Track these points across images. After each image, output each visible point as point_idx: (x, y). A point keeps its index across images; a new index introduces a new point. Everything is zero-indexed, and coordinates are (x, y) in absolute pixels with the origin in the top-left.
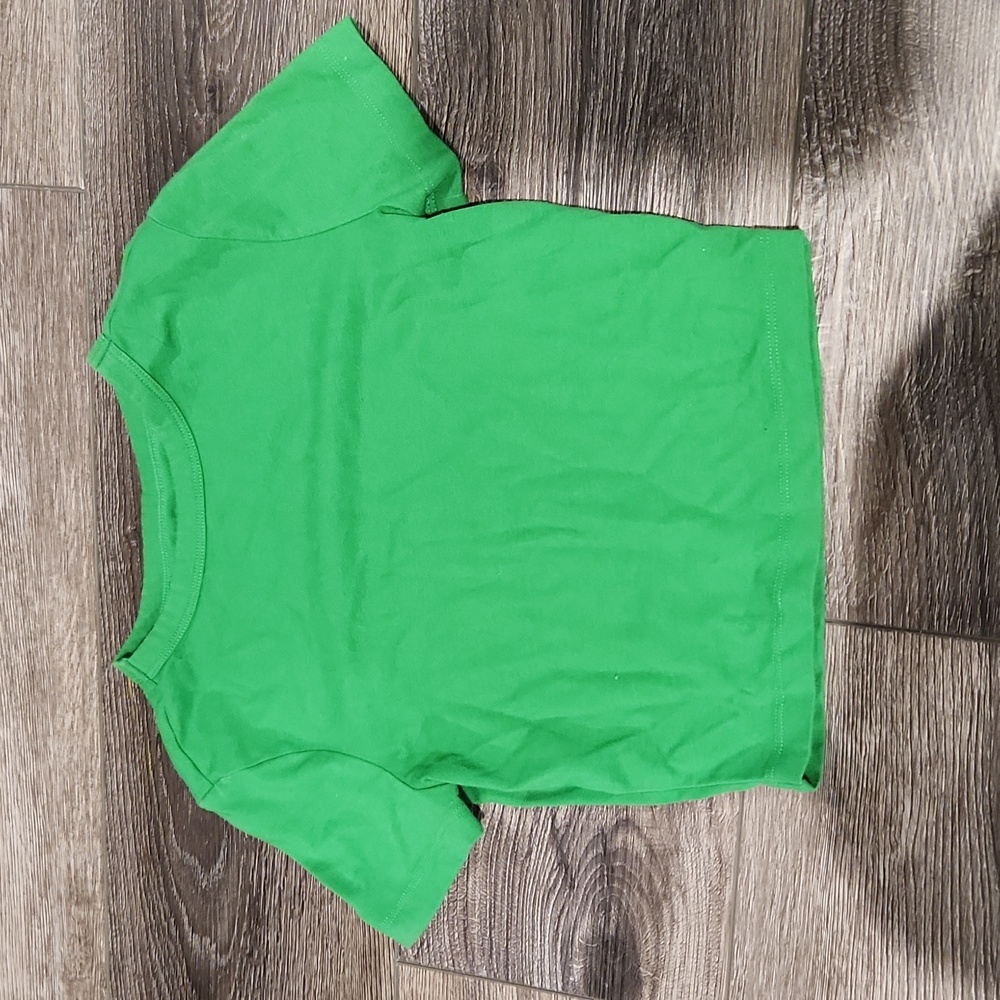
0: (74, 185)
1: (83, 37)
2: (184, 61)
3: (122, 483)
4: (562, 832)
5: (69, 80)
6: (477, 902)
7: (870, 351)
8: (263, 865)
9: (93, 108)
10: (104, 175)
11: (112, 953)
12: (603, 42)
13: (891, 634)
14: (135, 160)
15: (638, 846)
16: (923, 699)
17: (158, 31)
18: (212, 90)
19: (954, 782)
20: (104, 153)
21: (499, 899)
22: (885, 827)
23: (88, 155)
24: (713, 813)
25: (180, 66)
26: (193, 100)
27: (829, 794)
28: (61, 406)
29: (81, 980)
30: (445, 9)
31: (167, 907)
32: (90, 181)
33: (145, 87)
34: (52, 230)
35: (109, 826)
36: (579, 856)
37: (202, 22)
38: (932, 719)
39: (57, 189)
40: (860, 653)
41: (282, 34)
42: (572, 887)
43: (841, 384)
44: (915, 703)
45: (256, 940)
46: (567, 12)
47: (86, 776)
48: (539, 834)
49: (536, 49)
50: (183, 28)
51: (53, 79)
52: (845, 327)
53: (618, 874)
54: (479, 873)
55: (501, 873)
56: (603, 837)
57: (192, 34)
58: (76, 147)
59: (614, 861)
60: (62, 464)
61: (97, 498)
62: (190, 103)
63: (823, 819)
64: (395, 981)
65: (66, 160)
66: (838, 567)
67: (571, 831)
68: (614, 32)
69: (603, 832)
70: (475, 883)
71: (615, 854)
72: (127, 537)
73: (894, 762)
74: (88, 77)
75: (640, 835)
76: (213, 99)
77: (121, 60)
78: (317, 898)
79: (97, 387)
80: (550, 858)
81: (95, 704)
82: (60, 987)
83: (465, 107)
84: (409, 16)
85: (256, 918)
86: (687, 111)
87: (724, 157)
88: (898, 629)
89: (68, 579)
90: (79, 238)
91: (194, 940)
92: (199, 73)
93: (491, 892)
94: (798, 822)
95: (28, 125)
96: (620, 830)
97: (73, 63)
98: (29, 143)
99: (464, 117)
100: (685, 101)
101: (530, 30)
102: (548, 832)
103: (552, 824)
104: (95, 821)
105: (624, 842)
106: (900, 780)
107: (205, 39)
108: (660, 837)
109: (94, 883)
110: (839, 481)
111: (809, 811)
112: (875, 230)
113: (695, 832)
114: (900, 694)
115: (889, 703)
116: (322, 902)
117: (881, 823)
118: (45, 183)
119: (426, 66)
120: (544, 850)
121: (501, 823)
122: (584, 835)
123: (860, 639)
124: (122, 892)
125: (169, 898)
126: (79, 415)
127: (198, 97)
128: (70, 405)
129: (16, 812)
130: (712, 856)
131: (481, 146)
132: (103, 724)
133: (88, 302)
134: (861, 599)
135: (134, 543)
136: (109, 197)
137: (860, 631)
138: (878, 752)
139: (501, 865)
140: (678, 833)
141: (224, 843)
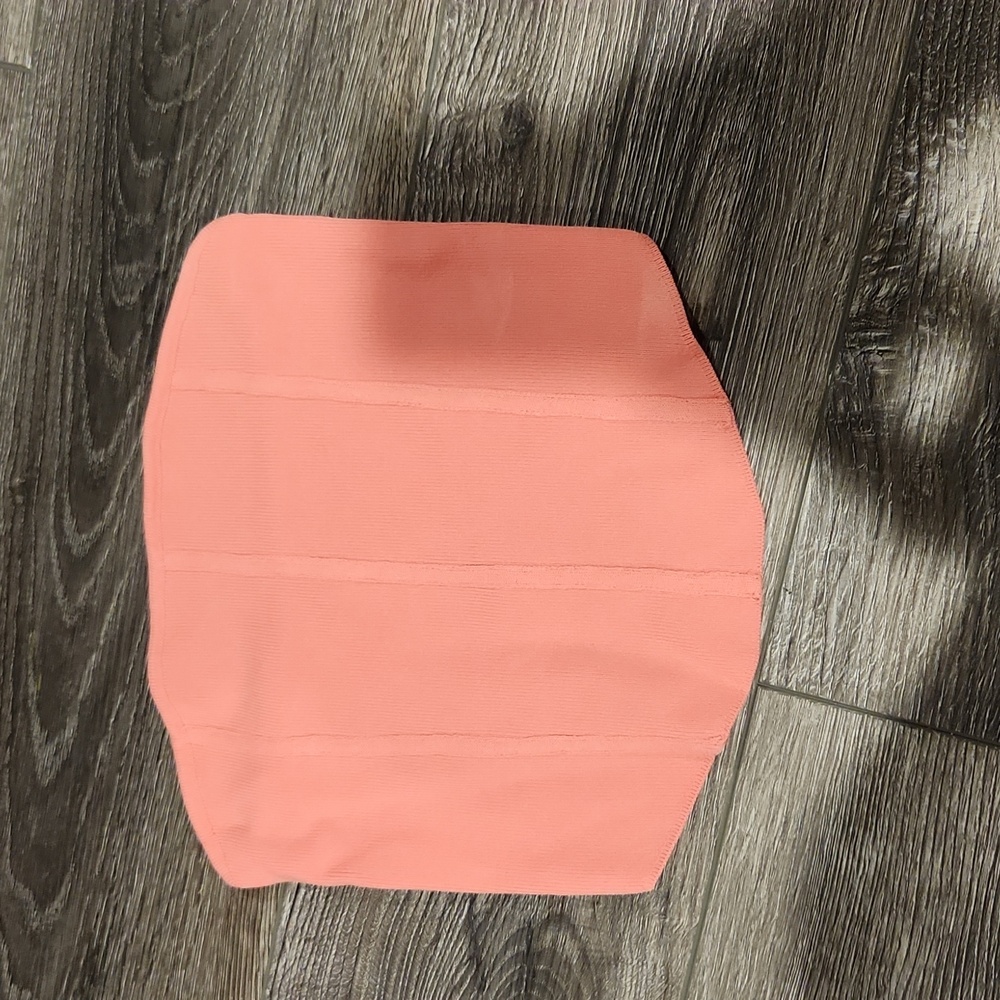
0: (20, 62)
3: (17, 425)
4: (480, 919)
6: (363, 991)
7: (941, 388)
8: (112, 910)
10: (57, 55)
13: (915, 732)
14: (97, 43)
15: (570, 949)
16: (943, 816)
19: (965, 921)
20: (61, 30)
21: (391, 990)
22: (873, 966)
23: (41, 29)
24: (667, 920)
27: (811, 916)
32: (39, 61)
36: (496, 951)
38: (950, 842)
40: (874, 750)
42: (481, 988)
44: (932, 819)
48: (451, 918)
53: (540, 980)
54: (371, 957)
55: (397, 959)
56: (529, 932)
58: (29, 18)
59: (539, 963)
63: (800, 945)
65: (15, 32)
66: (863, 642)
67: (491, 919)
69: (529, 927)
70: (365, 967)
71: (540, 954)
72: (12, 490)
73: (896, 888)
75: (574, 936)
78: (170, 959)
79: (7, 306)
80: (461, 949)
83: (500, 32)
86: (765, 72)
87: (801, 131)
88: (925, 727)
90: (14, 126)
93: (382, 981)
94: (769, 945)
96: (551, 927)
99: (498, 44)
100: (765, 60)
102: (463, 917)
103: (470, 908)
105: (554, 941)
106: (900, 911)
108: (598, 941)
111: (784, 934)
112: (968, 243)
113: (642, 941)
114: (916, 806)
115: (900, 817)
117: (870, 961)
120: (455, 938)
122: (506, 927)
123: (877, 732)
130: (658, 972)
131: (513, 81)
133: (13, 203)
134: (885, 685)
135: (19, 499)
136: (59, 82)
137: (878, 723)
138: (879, 872)
139: (400, 950)
140: (621, 939)
141: (68, 878)
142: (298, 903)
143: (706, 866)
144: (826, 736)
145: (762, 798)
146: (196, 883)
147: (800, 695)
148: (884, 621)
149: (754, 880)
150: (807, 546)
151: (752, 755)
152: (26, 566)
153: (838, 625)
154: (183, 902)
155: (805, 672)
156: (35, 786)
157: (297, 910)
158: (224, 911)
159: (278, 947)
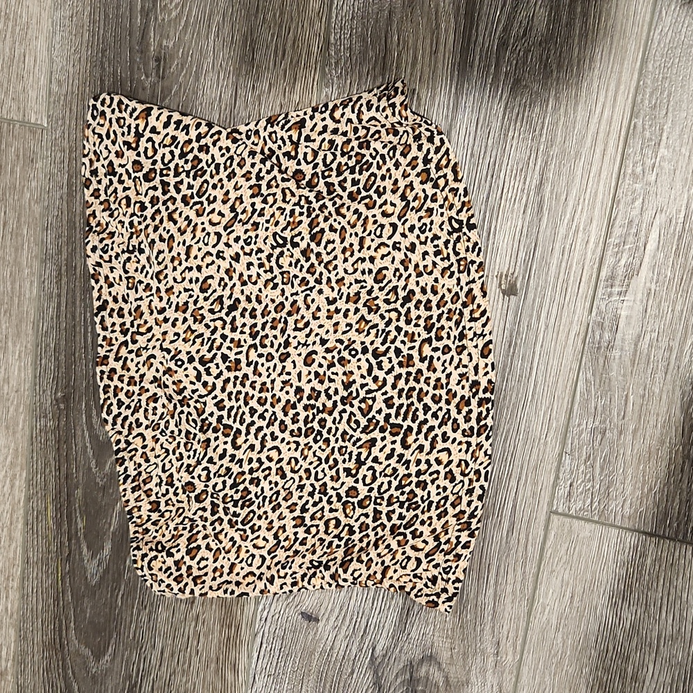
0: (39, 123)
2: (138, 34)
3: (57, 359)
4: (379, 660)
5: (42, 39)
7: (662, 323)
8: (142, 661)
9: (59, 63)
10: (64, 118)
12: (478, 57)
13: (653, 539)
15: (438, 677)
16: (673, 591)
17: (118, 7)
18: (158, 60)
20: (65, 100)
22: (631, 683)
23: (52, 100)
24: (499, 658)
26: (141, 66)
27: (591, 655)
28: (13, 293)
30: (353, 18)
31: (63, 685)
32: (52, 121)
33: (104, 51)
34: (18, 156)
35: (23, 619)
36: (391, 679)
37: (154, 5)
38: (678, 606)
39: (24, 123)
41: (218, 22)
43: (636, 345)
44: (666, 593)
46: (451, 32)
47: (8, 579)
48: (360, 659)
49: (423, 57)
50: (139, 8)
51: (28, 36)
52: (645, 302)
54: (311, 685)
55: (328, 686)
56: (411, 667)
57: (146, 14)
58: (43, 93)
59: (418, 686)
60: (10, 339)
61: (36, 369)
62: (139, 69)
63: (584, 672)
65: (34, 102)
66: (618, 484)
67: (386, 660)
68: (487, 51)
69: (411, 664)
71: (418, 680)
72: (57, 401)
73: (644, 636)
74: (58, 38)
75: (440, 669)
76: (158, 66)
80: (368, 678)
81: (20, 526)
84: (324, 20)
88: (659, 536)
89: (7, 428)
90: (39, 165)
92: (148, 45)
94: (564, 671)
96: (425, 664)
97: (46, 25)
101: (420, 42)
102: (368, 660)
103: (372, 654)
104: (12, 614)
105: (427, 673)
106: (648, 648)
107: (156, 19)
108: (455, 672)
109: (7, 661)
110: (626, 419)
111: (574, 665)
112: (677, 230)
113: (484, 671)
114: (655, 585)
115: (646, 591)
117: (629, 680)
118: (16, 118)
119: (333, 61)
120: (363, 672)
121: (332, 648)
122: (396, 664)
123: (628, 540)
124: (28, 670)
125: (65, 678)
126: (27, 302)
128: (20, 294)
130: (494, 690)
132: (25, 541)
133: (42, 216)
134: (632, 510)
135: (62, 406)
136: (66, 135)
137: (629, 534)
138: (632, 626)
139: (329, 680)
140: (470, 670)
141: (113, 641)
142: (262, 653)
143: (522, 624)
144: (596, 543)
145: (556, 582)
146: (195, 643)
147: (578, 518)
148: (630, 471)
149: (553, 632)
150: (579, 425)
151: (548, 555)
152: (69, 449)
153: (600, 474)
154: (188, 655)
155: (580, 504)
156: (87, 585)
157: (261, 657)
158: (215, 659)
159: (251, 680)
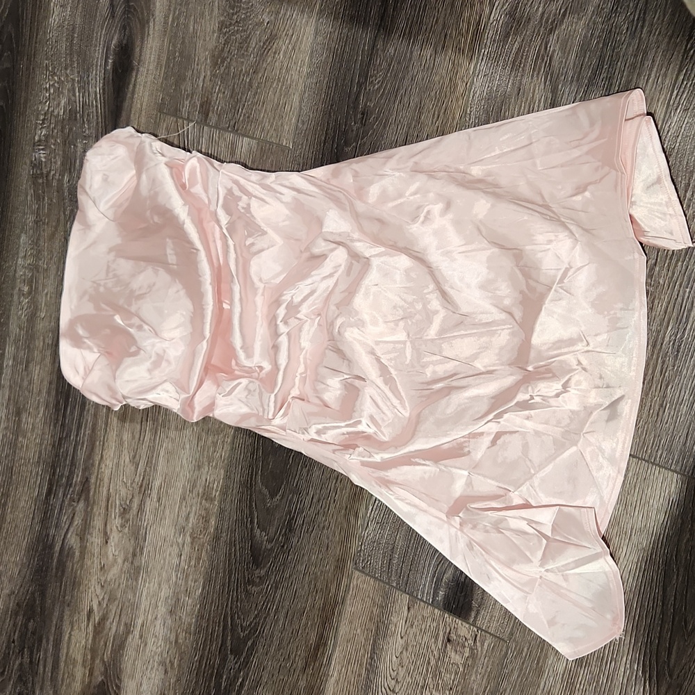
1: (309, 75)
11: (217, 529)
25: (350, 100)
29: (199, 538)
45: (287, 539)
64: (350, 577)
77: (324, 90)
82: (188, 539)
85: (290, 528)
91: (257, 532)
95: (273, 112)
98: (271, 121)
116: (324, 528)
127: (355, 116)
129: (188, 446)
